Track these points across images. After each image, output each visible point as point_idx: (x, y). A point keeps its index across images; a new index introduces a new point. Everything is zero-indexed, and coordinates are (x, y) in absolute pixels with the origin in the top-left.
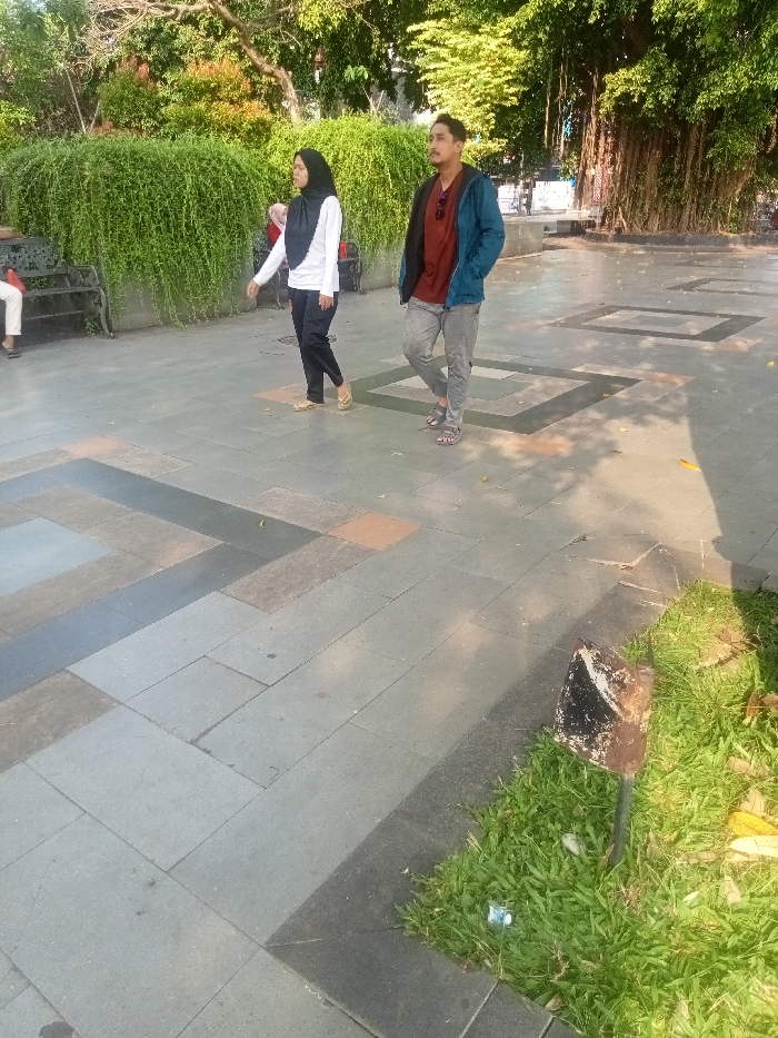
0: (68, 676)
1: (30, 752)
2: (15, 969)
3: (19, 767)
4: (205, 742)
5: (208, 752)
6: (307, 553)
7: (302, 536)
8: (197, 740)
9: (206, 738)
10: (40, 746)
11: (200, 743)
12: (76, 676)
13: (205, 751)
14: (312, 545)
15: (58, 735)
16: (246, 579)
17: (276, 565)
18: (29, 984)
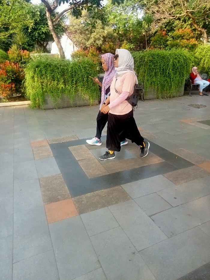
0: (121, 188)
1: (110, 205)
2: (99, 261)
3: (106, 208)
4: (153, 217)
5: (154, 221)
6: (189, 169)
7: (188, 164)
8: (151, 216)
9: (153, 216)
10: (112, 204)
11: (151, 217)
12: (122, 188)
13: (153, 220)
14: (191, 167)
15: (117, 202)
16: (170, 173)
17: (179, 171)
18: (101, 267)
